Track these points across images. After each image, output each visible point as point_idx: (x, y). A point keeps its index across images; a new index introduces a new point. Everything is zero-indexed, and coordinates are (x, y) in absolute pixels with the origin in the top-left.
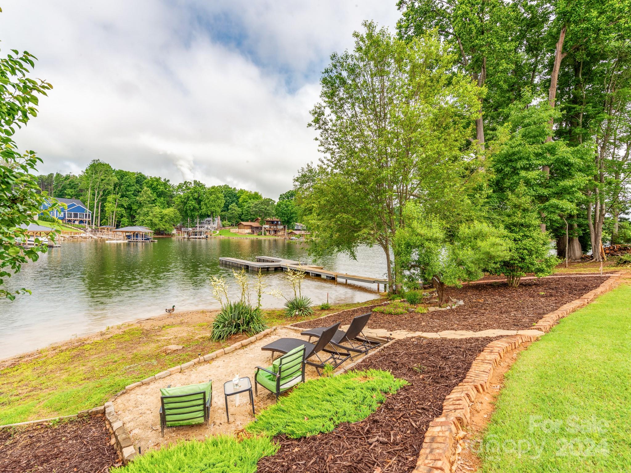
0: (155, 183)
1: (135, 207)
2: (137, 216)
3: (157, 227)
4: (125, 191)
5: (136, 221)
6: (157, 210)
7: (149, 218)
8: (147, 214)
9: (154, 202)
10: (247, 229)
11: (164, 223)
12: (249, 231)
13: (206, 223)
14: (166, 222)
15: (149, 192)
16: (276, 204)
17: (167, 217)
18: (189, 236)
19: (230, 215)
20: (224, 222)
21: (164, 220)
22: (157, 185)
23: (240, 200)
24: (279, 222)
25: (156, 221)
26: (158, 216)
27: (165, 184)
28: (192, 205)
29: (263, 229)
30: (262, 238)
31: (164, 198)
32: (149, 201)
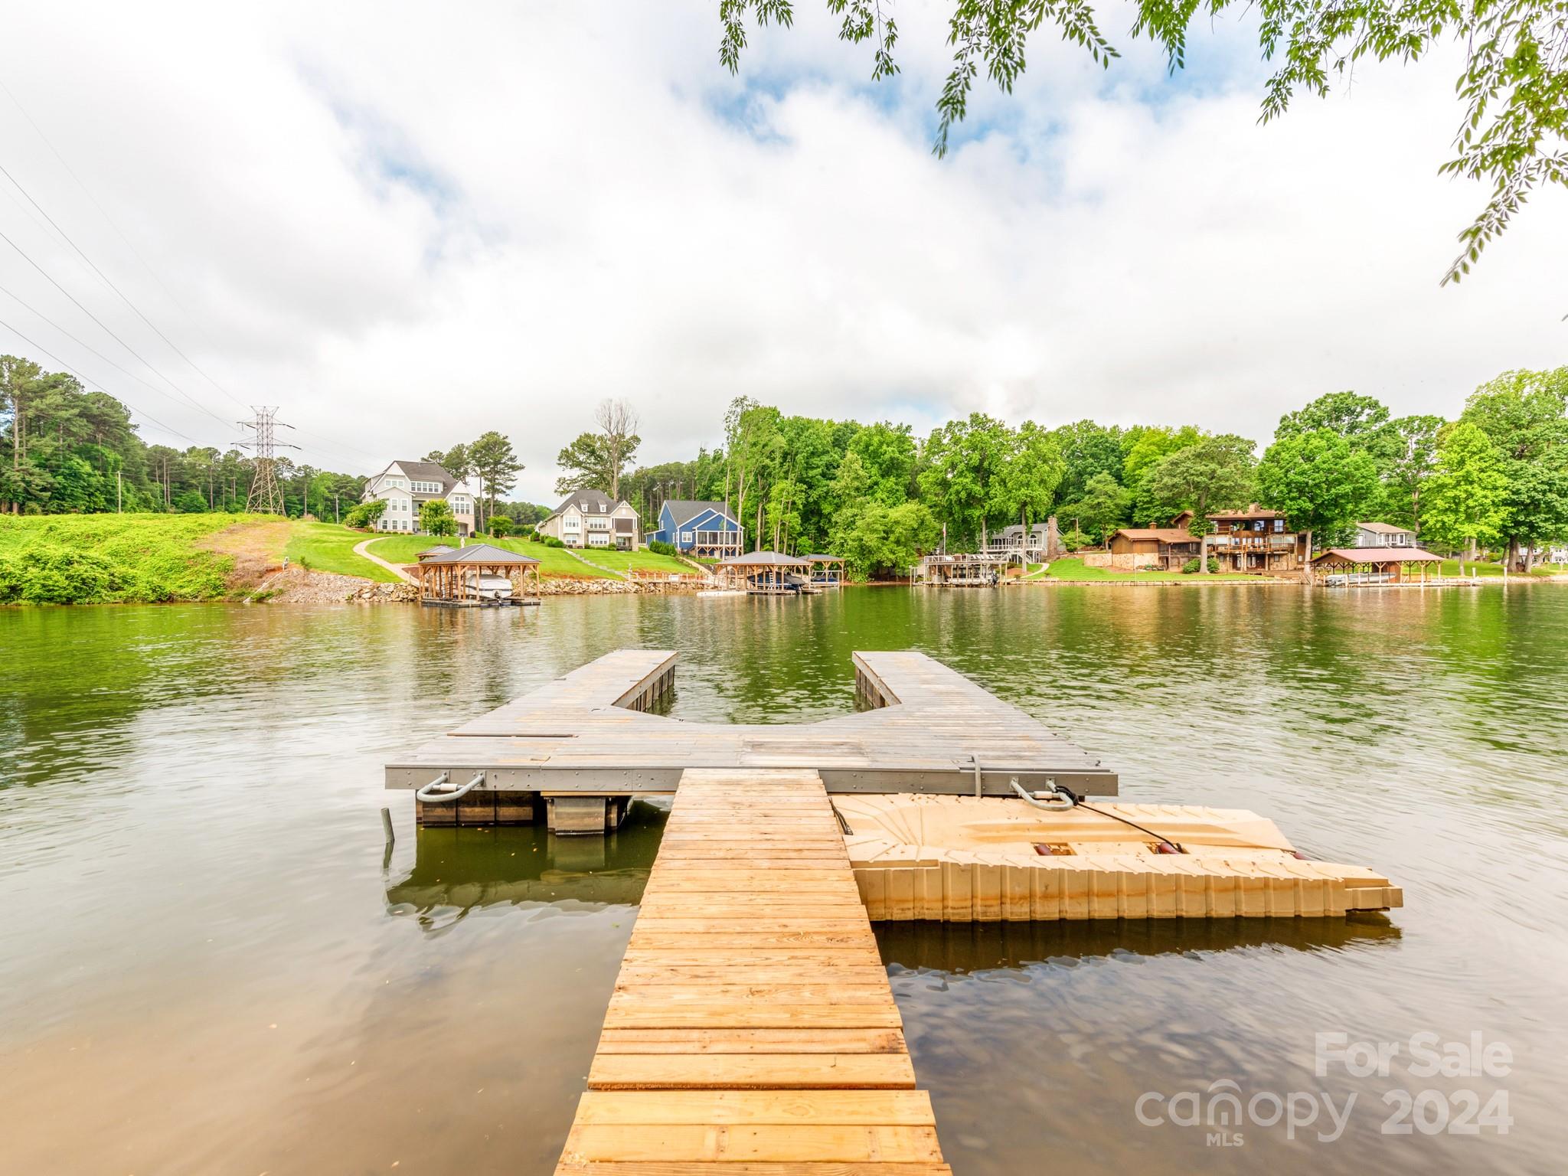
0: (876, 439)
1: (827, 508)
2: (831, 531)
3: (874, 559)
4: (806, 469)
5: (830, 543)
6: (874, 510)
7: (855, 534)
8: (850, 525)
9: (871, 489)
10: (1142, 552)
11: (894, 546)
12: (1151, 558)
13: (1012, 542)
14: (898, 542)
15: (857, 466)
16: (1259, 454)
17: (899, 530)
18: (946, 578)
19: (1091, 513)
20: (1071, 535)
21: (892, 538)
22: (881, 444)
23: (1130, 462)
24: (1279, 525)
25: (871, 539)
26: (876, 526)
27: (902, 440)
28: (964, 488)
29: (1204, 549)
30: (1201, 581)
31: (898, 476)
32: (857, 489)
